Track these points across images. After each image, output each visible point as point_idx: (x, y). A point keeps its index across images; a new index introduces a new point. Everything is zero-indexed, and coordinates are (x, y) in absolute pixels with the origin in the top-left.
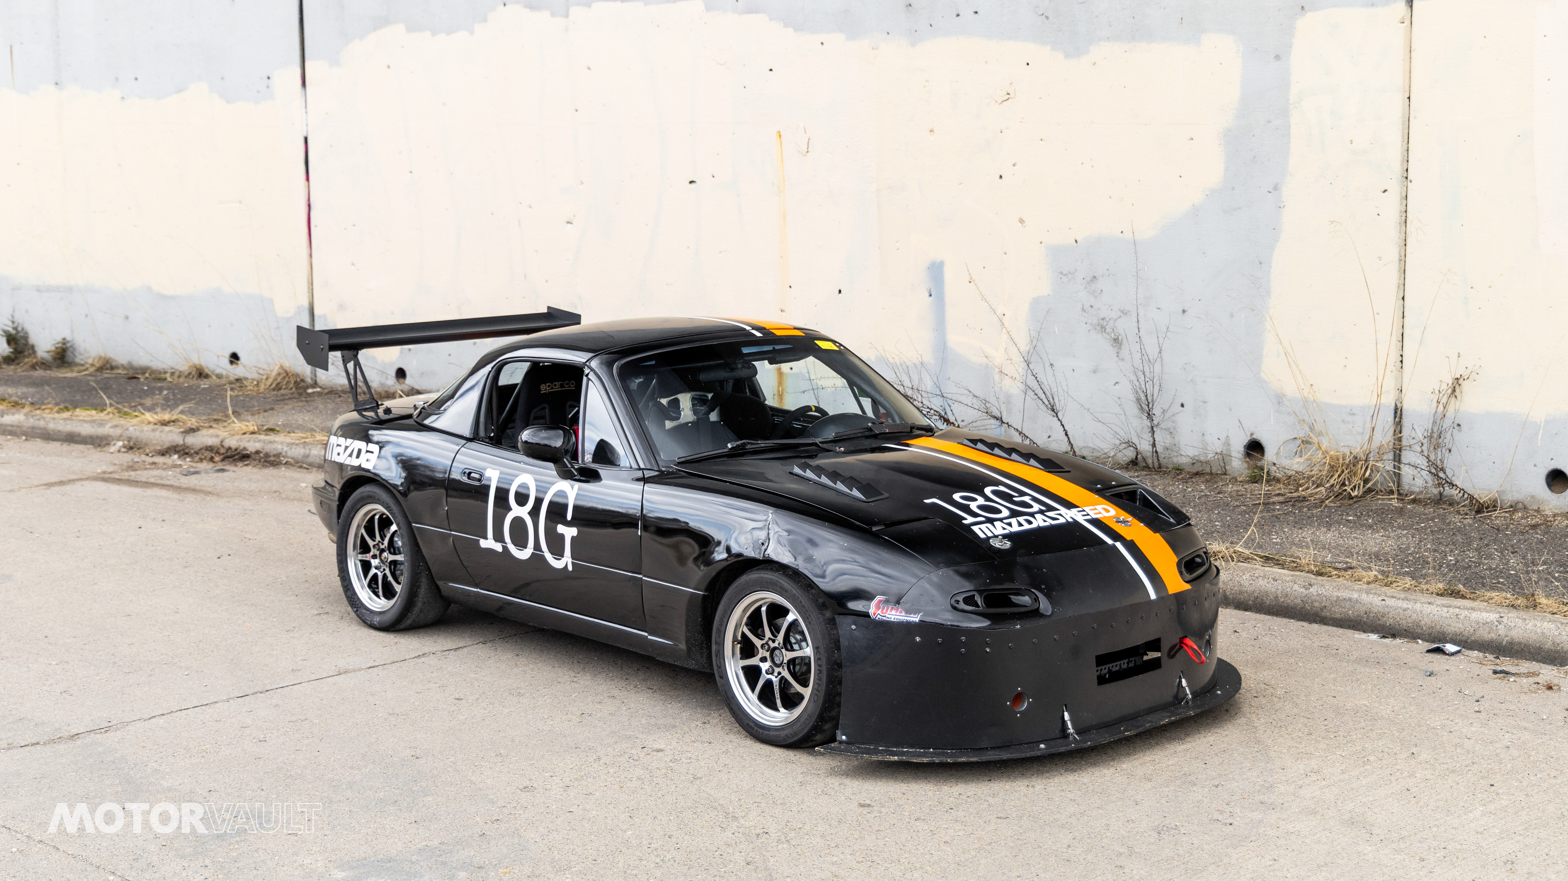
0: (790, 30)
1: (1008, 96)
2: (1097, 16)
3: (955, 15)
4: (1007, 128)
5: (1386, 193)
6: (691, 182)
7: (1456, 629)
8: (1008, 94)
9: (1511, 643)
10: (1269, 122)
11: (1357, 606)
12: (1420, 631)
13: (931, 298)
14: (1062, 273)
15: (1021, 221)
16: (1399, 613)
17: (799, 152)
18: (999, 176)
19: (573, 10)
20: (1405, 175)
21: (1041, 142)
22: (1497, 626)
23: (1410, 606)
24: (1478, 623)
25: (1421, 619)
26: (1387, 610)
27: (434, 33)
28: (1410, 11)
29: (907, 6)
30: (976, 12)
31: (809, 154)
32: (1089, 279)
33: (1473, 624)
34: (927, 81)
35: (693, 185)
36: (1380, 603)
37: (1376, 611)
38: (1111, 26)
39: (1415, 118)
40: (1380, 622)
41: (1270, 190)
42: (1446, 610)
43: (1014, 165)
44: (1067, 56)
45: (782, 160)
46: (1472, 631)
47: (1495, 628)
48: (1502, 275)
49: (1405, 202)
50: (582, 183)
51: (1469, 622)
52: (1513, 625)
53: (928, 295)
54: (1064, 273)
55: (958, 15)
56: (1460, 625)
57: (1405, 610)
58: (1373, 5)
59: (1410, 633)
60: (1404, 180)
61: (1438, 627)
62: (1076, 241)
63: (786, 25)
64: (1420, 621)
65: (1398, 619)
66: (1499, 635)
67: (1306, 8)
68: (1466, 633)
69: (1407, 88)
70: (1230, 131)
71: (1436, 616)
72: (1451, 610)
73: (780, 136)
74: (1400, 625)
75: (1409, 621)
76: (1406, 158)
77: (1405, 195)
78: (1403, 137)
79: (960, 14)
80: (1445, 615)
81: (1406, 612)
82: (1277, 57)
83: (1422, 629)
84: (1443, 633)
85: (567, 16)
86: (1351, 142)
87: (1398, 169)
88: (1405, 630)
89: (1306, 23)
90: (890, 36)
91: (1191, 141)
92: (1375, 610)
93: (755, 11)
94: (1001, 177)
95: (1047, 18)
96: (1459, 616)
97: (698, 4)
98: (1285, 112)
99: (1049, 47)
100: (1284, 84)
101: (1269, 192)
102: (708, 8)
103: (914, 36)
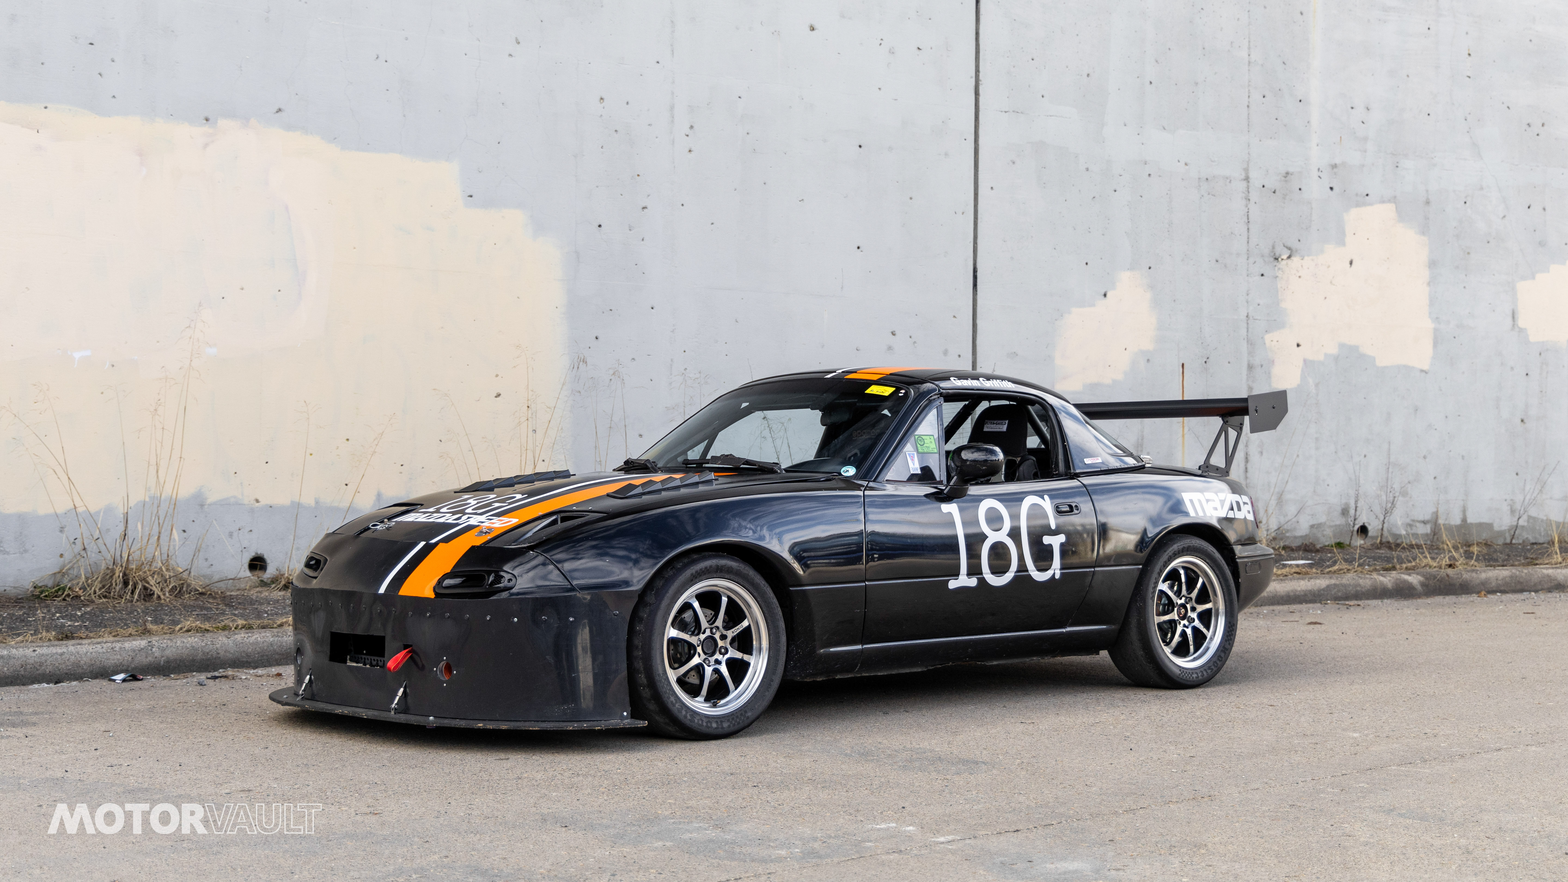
7: (115, 661)
9: (168, 662)
11: (11, 662)
12: (80, 671)
16: (56, 659)
22: (151, 650)
23: (65, 650)
24: (134, 651)
25: (79, 659)
26: (43, 658)
33: (130, 653)
36: (34, 654)
37: (33, 662)
40: (39, 672)
42: (99, 646)
46: (130, 659)
47: (150, 652)
51: (126, 652)
52: (165, 645)
56: (119, 657)
57: (62, 654)
59: (71, 675)
61: (98, 663)
64: (79, 661)
65: (57, 665)
66: (156, 657)
68: (125, 663)
71: (93, 654)
72: (105, 646)
74: (59, 670)
75: (68, 663)
80: (101, 651)
81: (63, 657)
83: (83, 669)
84: (104, 668)
88: (66, 674)
92: (31, 661)
96: (115, 649)
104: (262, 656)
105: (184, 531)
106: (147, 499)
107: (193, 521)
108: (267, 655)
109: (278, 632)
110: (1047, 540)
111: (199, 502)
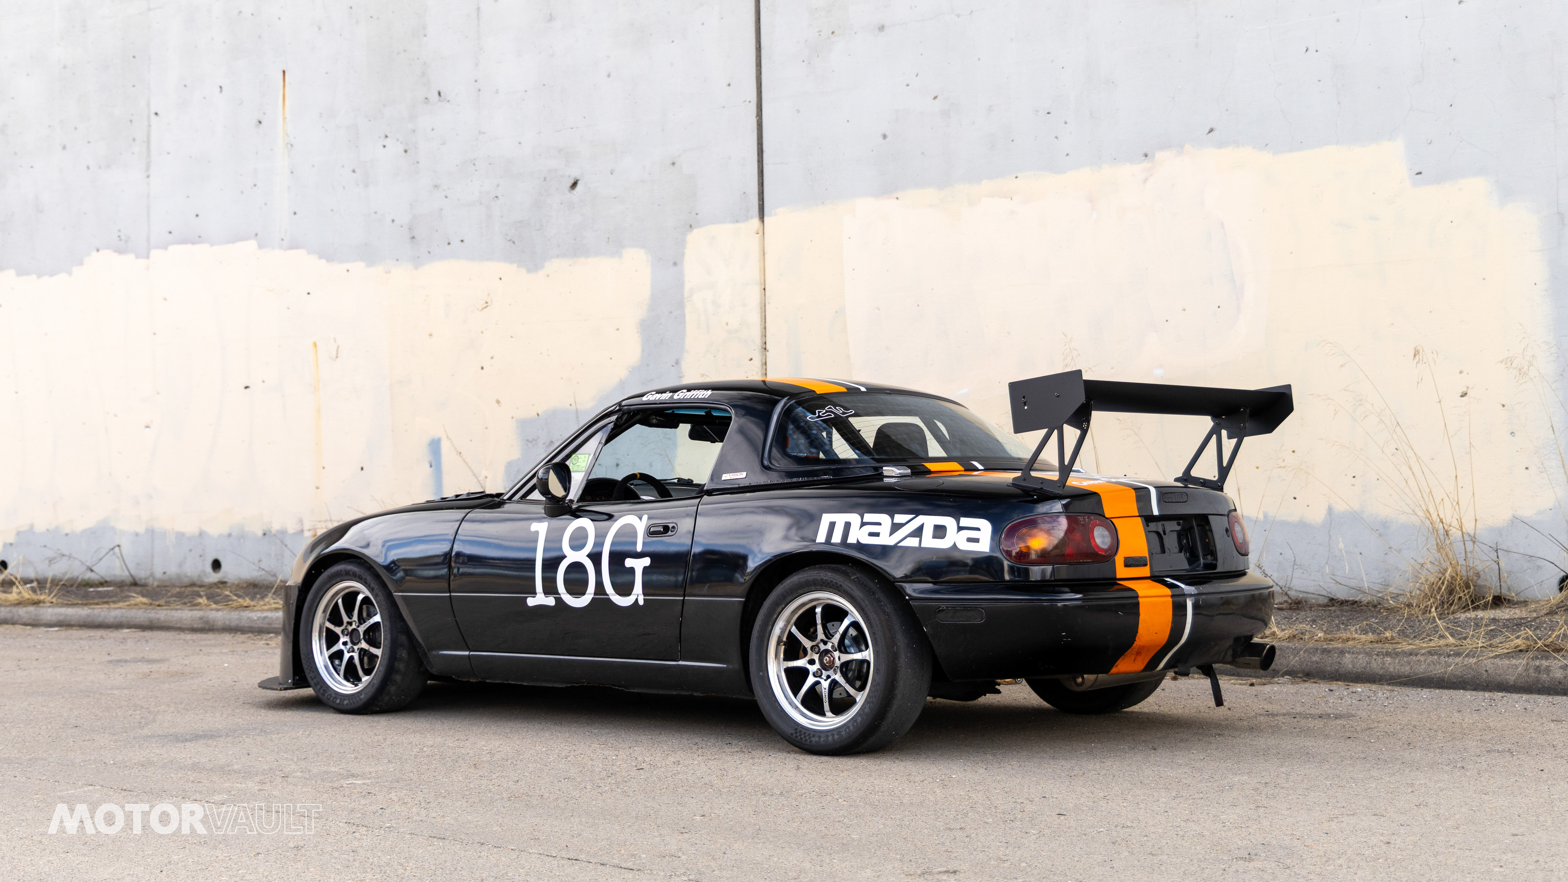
0: (323, 261)
1: (486, 305)
2: (549, 240)
3: (446, 243)
4: (486, 330)
5: (752, 361)
6: (246, 387)
8: (487, 303)
10: (671, 312)
13: (432, 469)
14: (528, 440)
15: (498, 402)
17: (330, 358)
18: (480, 368)
19: (154, 253)
20: (764, 347)
27: (39, 276)
28: (762, 224)
29: (411, 238)
30: (462, 241)
31: (338, 359)
32: (547, 444)
34: (427, 296)
35: (247, 390)
38: (559, 246)
39: (769, 304)
41: (674, 364)
43: (492, 358)
44: (529, 271)
45: (317, 365)
49: (765, 367)
50: (158, 393)
53: (428, 466)
54: (530, 440)
55: (449, 244)
58: (737, 221)
60: (764, 350)
62: (538, 415)
63: (320, 258)
67: (693, 226)
69: (763, 282)
70: (644, 321)
73: (316, 346)
76: (764, 334)
77: (764, 361)
78: (761, 318)
79: (451, 242)
82: (675, 264)
85: (148, 257)
86: (727, 324)
87: (758, 342)
89: (695, 238)
90: (399, 262)
91: (617, 331)
93: (297, 248)
94: (482, 368)
95: (514, 243)
97: (252, 244)
98: (681, 305)
99: (515, 265)
100: (680, 284)
101: (673, 366)
102: (260, 247)
103: (417, 262)
110: (629, 562)
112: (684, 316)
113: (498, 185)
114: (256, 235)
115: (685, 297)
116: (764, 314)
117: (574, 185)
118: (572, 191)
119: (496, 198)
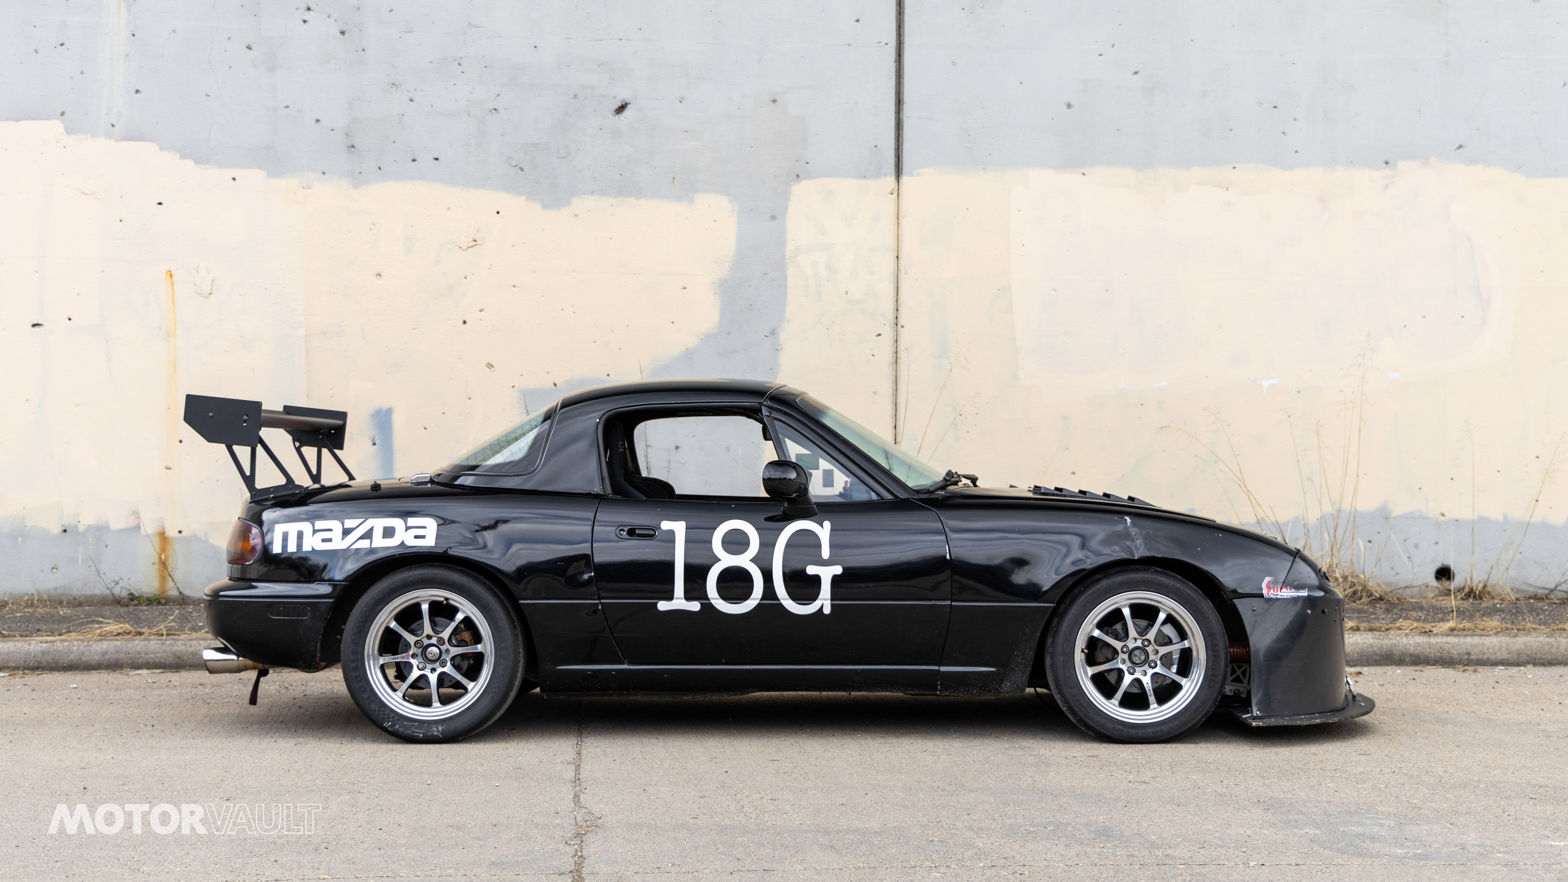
0: (190, 162)
1: (475, 243)
2: (580, 171)
3: (409, 160)
4: (473, 274)
5: (880, 337)
6: (35, 325)
8: (475, 241)
10: (766, 274)
13: (375, 447)
15: (490, 366)
17: (198, 293)
18: (462, 322)
20: (896, 322)
21: (514, 289)
28: (897, 184)
29: (349, 147)
30: (437, 159)
31: (211, 296)
34: (374, 224)
35: (38, 329)
38: (595, 181)
39: (906, 273)
41: (768, 335)
43: (481, 311)
44: (545, 206)
45: (173, 302)
48: (987, 403)
49: (896, 345)
53: (370, 443)
55: (414, 160)
58: (865, 177)
60: (895, 325)
62: (555, 385)
63: (183, 157)
67: (801, 176)
69: (896, 249)
70: (725, 281)
73: (171, 276)
76: (896, 307)
77: (896, 338)
78: (894, 289)
79: (417, 159)
82: (773, 218)
86: (847, 293)
87: (891, 315)
89: (799, 189)
90: (326, 176)
91: (684, 290)
93: (140, 139)
94: (465, 322)
95: (522, 169)
97: (56, 126)
98: (781, 266)
99: (524, 198)
100: (781, 241)
101: (767, 336)
102: (69, 131)
103: (358, 178)
104: (1362, 656)
105: (1370, 542)
106: (1334, 512)
107: (1379, 533)
108: (1366, 656)
109: (1379, 635)
111: (1384, 515)
112: (785, 279)
113: (498, 95)
114: (63, 114)
115: (787, 257)
116: (896, 285)
117: (621, 109)
118: (617, 116)
119: (494, 111)
